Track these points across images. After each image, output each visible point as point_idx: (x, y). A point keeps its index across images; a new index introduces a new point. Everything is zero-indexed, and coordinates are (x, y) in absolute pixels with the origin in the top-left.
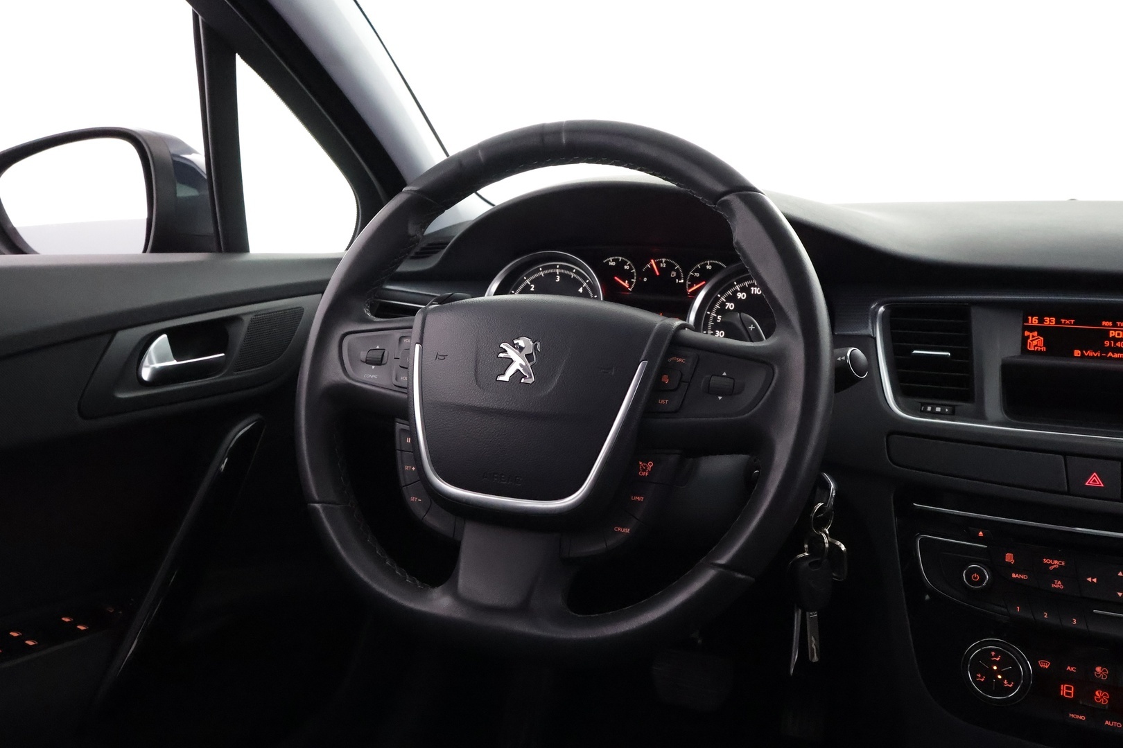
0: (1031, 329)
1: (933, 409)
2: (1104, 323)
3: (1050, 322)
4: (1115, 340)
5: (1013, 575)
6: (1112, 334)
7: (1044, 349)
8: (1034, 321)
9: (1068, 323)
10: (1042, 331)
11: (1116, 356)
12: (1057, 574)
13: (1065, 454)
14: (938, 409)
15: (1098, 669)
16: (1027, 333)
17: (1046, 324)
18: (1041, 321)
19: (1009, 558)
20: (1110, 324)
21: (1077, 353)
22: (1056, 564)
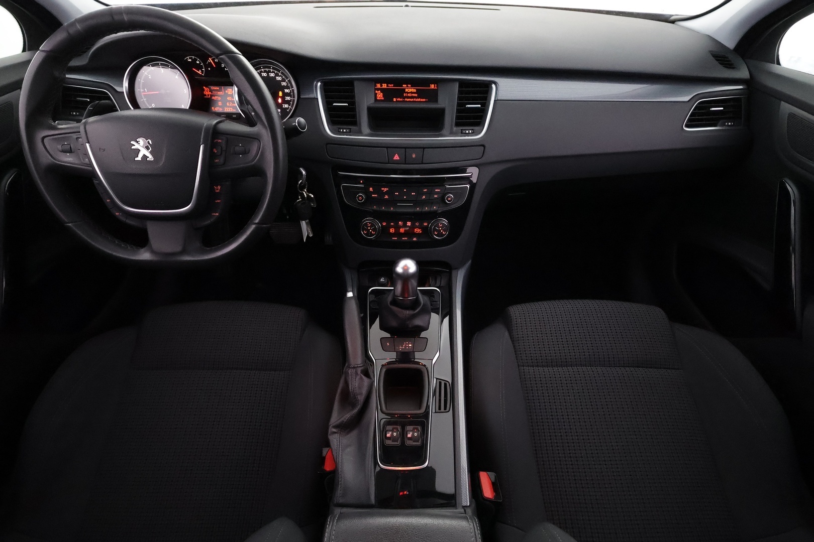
0: (378, 89)
1: (343, 131)
2: (404, 86)
3: (384, 86)
4: (408, 93)
5: (373, 196)
6: (406, 90)
7: (383, 98)
8: (379, 86)
9: (391, 86)
10: (382, 90)
11: (408, 100)
12: (386, 193)
13: (387, 148)
14: (345, 131)
15: (400, 222)
16: (376, 92)
17: (383, 87)
18: (381, 86)
19: (371, 189)
20: (406, 86)
21: (395, 100)
22: (386, 189)
